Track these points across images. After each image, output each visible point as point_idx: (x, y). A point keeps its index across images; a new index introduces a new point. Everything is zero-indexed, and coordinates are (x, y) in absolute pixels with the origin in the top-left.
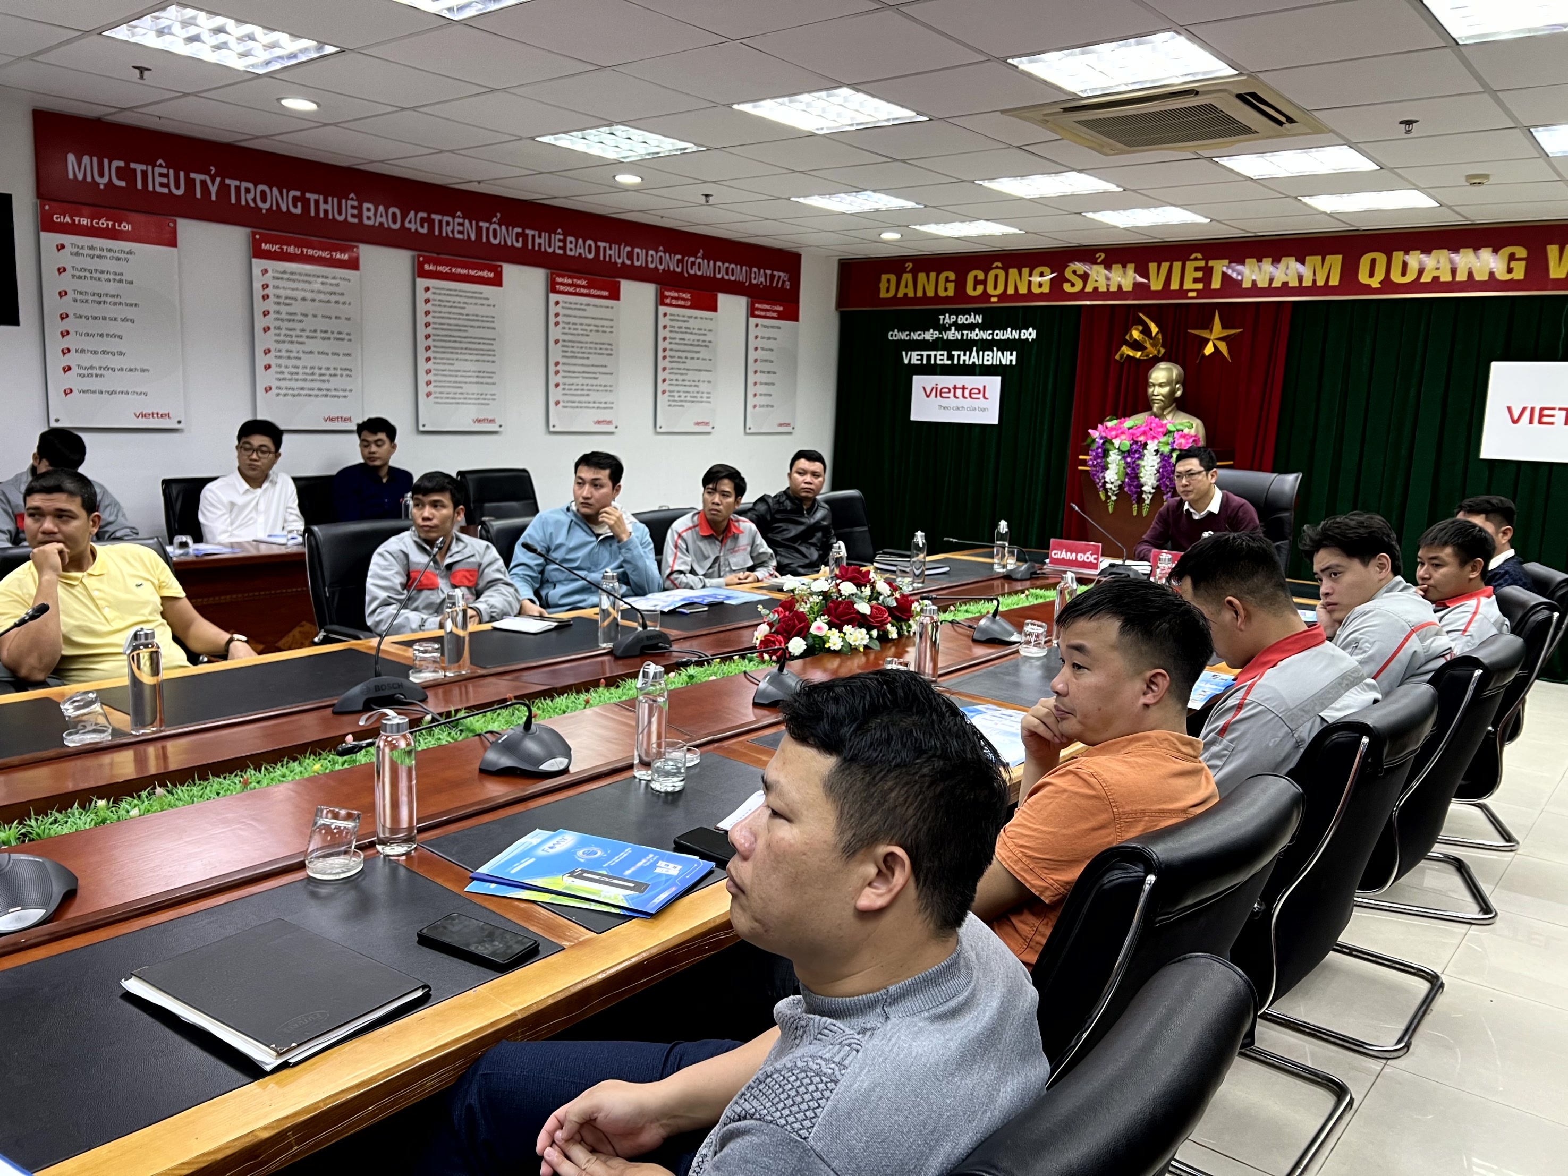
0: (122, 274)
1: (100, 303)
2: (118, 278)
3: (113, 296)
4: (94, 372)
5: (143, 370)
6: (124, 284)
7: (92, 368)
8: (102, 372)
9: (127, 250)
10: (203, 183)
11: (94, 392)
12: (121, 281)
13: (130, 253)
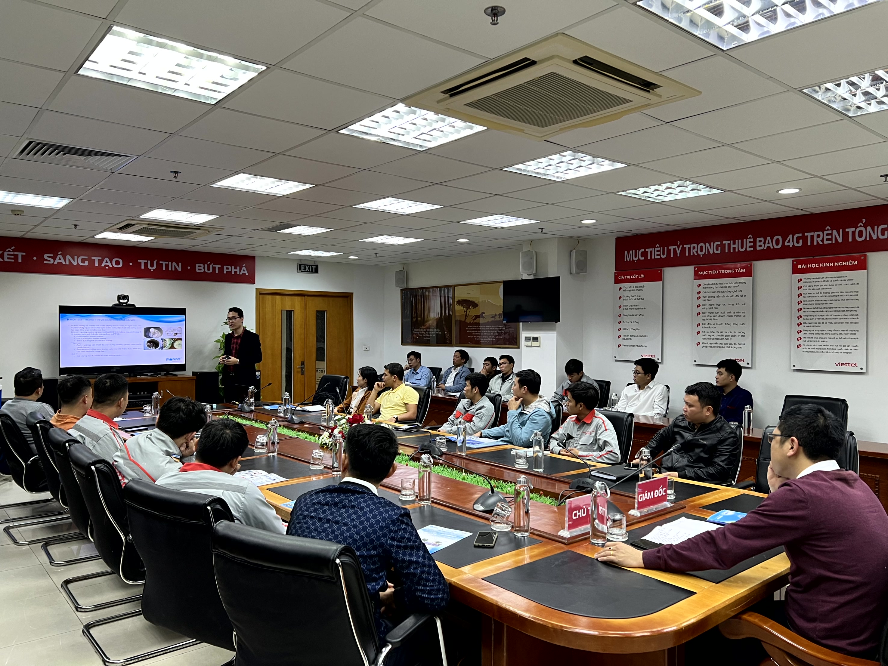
0: (640, 296)
1: (632, 309)
2: (638, 298)
3: (636, 306)
4: (628, 337)
5: (646, 336)
6: (641, 300)
7: (628, 336)
8: (631, 337)
9: (642, 286)
10: (674, 250)
11: (628, 346)
12: (640, 299)
13: (644, 287)
